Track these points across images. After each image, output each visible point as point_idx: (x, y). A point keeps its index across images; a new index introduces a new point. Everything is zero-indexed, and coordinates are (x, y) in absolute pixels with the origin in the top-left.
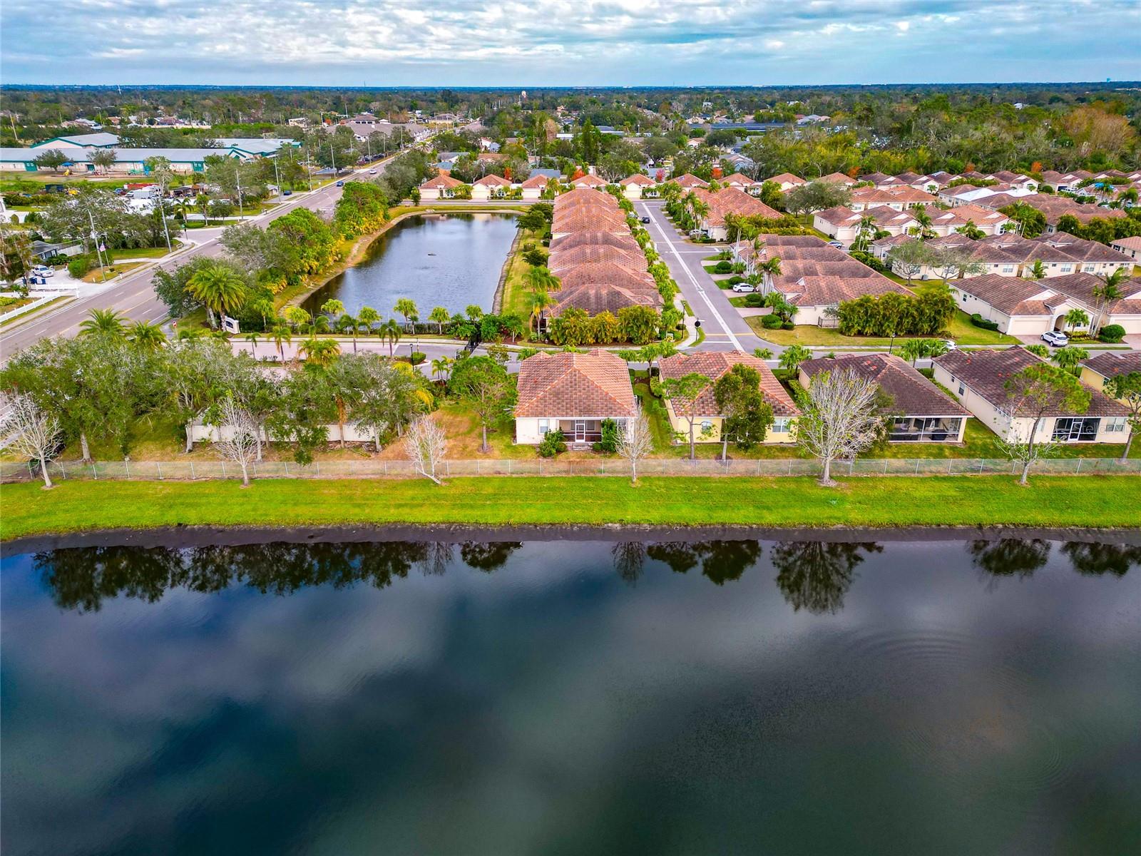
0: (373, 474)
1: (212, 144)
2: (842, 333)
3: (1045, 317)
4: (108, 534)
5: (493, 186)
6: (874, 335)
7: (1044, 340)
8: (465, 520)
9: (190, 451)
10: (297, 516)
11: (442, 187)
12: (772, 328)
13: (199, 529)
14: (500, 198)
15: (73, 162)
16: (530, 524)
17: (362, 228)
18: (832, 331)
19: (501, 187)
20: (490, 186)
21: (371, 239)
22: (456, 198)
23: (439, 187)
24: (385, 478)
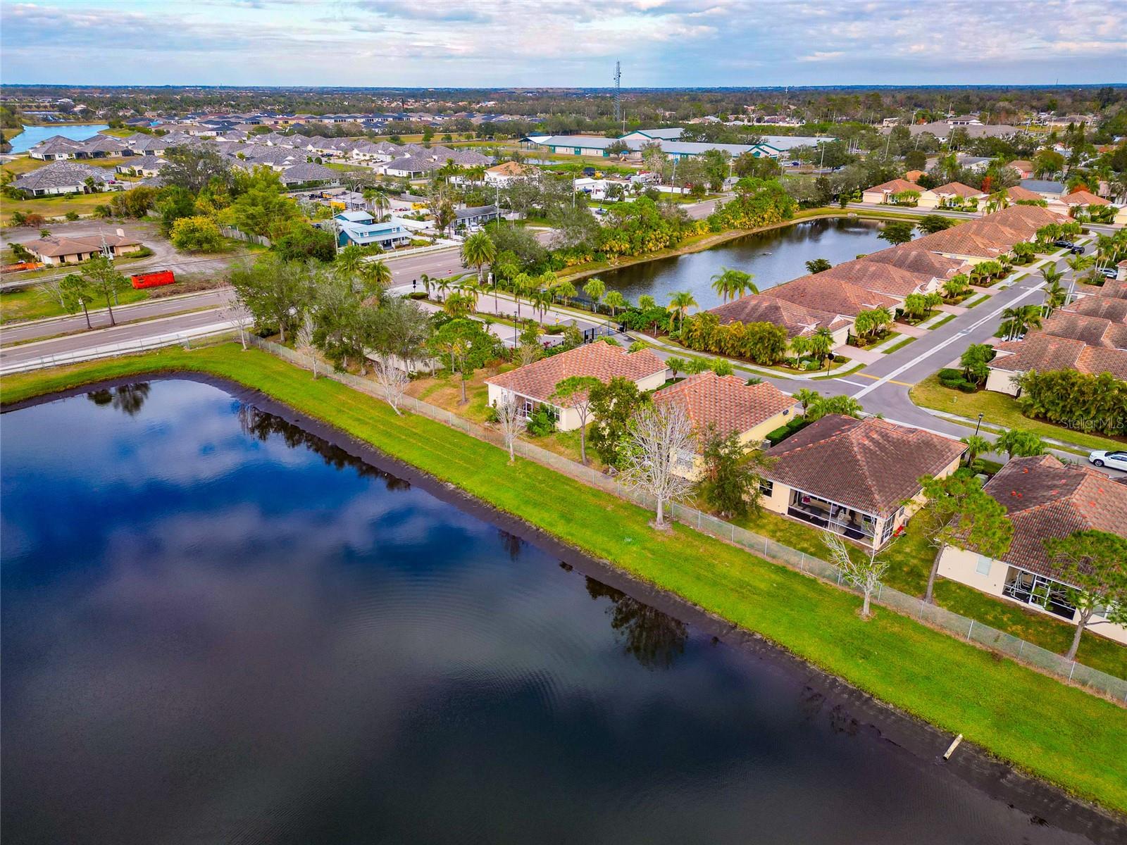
1: (758, 140)
2: (1022, 411)
5: (946, 195)
11: (889, 191)
12: (944, 385)
14: (948, 209)
15: (631, 151)
17: (737, 223)
18: (1017, 406)
19: (954, 196)
20: (942, 195)
21: (743, 233)
22: (899, 204)
23: (885, 191)
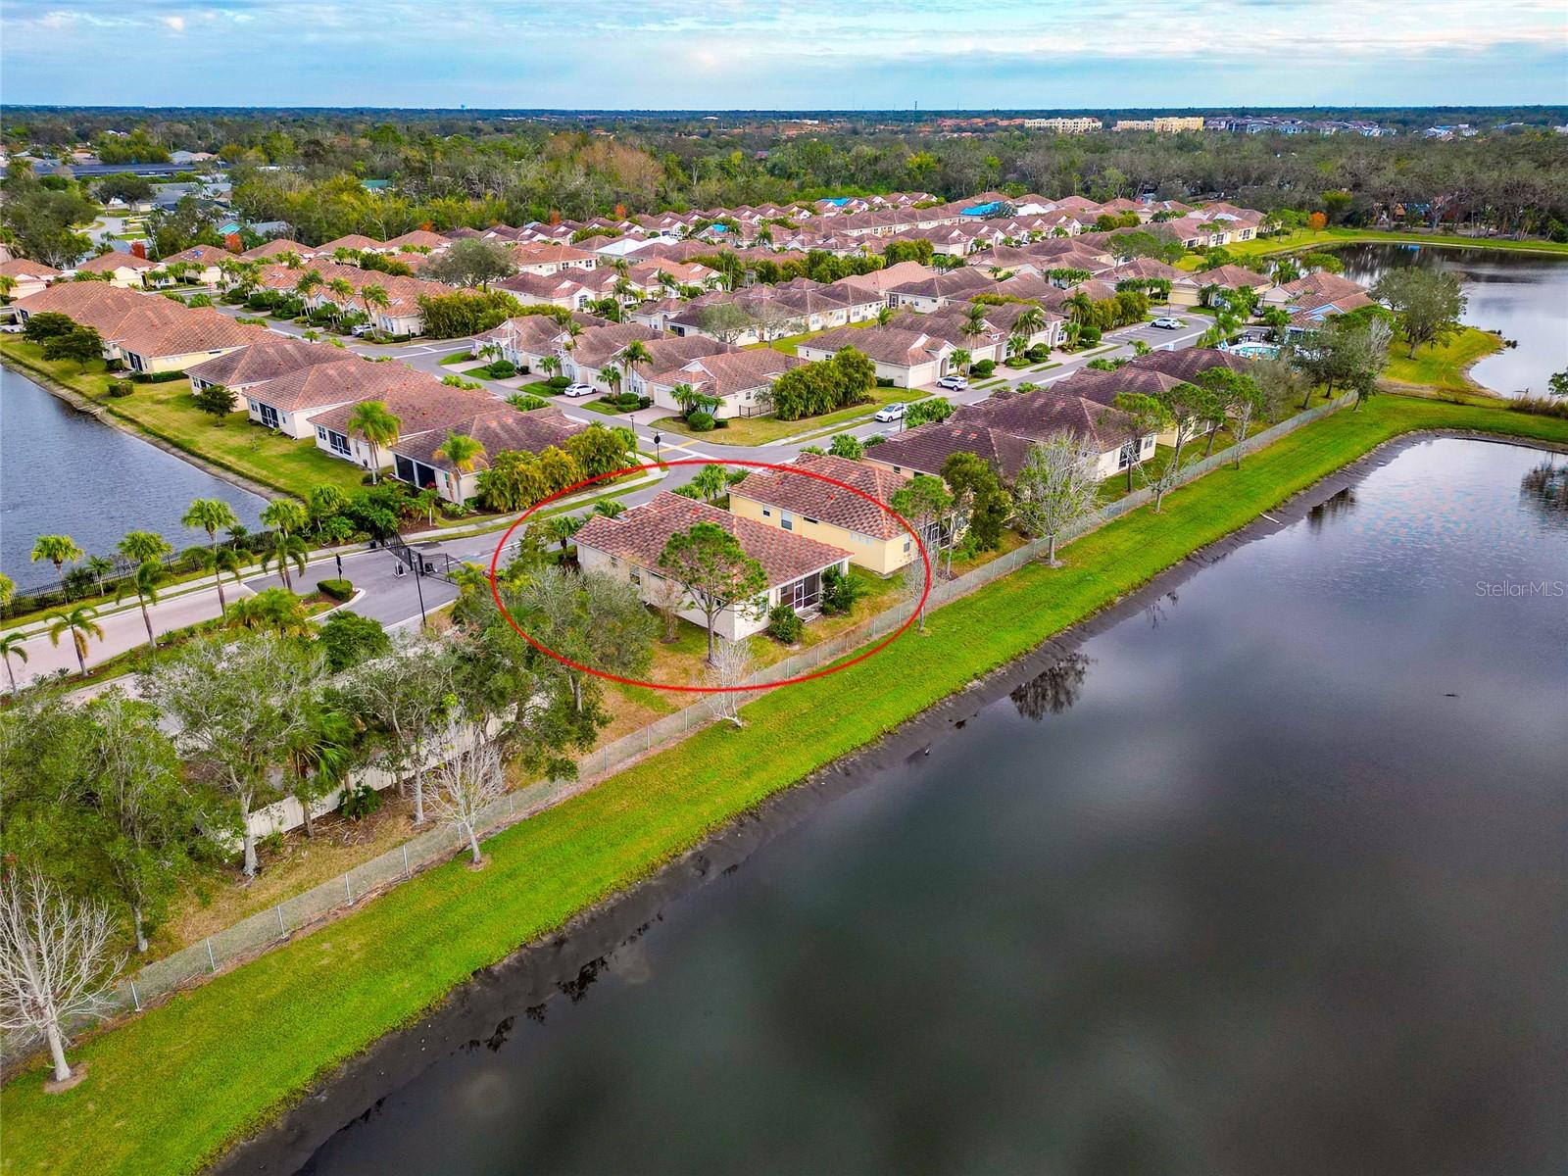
0: (630, 756)
2: (780, 417)
3: (932, 363)
4: (367, 1067)
6: (815, 414)
7: (942, 386)
8: (839, 752)
9: (258, 870)
10: (643, 856)
12: (706, 430)
13: (520, 960)
16: (904, 722)
18: (767, 418)
24: (652, 753)
